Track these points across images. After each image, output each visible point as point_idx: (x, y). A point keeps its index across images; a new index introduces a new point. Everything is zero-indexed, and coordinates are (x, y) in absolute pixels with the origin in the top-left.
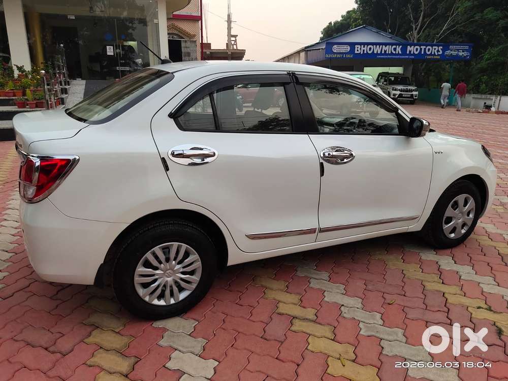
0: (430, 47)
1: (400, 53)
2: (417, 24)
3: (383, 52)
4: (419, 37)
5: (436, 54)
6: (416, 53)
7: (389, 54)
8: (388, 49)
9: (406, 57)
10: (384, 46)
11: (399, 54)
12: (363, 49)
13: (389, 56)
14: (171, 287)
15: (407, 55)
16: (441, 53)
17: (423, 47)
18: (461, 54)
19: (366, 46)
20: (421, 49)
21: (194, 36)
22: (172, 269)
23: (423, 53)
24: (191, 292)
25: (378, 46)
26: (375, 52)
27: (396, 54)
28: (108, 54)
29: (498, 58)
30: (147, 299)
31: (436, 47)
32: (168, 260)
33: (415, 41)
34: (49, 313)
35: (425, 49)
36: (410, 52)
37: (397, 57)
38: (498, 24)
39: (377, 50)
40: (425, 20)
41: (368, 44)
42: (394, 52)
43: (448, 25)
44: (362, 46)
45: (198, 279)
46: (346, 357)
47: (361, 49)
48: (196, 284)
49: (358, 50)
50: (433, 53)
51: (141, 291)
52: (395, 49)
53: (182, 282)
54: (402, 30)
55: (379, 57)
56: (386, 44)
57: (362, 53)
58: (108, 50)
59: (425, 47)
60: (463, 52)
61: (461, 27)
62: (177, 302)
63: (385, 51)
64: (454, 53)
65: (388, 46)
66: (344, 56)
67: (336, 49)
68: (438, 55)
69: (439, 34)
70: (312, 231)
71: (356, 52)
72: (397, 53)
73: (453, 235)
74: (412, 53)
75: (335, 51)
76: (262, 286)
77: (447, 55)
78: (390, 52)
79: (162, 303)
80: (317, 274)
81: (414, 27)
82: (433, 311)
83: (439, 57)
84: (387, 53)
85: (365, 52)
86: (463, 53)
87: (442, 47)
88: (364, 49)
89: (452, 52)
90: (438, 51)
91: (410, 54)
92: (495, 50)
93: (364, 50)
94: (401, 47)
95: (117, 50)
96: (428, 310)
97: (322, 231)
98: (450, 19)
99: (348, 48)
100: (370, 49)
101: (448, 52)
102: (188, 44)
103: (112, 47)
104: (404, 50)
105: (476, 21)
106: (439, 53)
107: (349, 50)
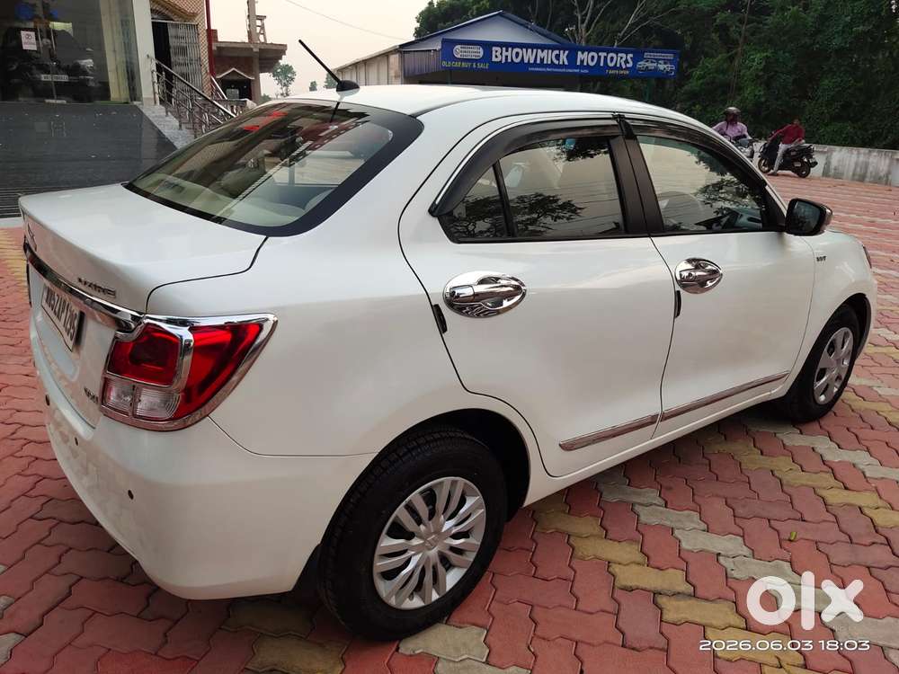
0: (614, 55)
1: (566, 63)
2: (584, 12)
3: (538, 61)
4: (588, 36)
5: (624, 67)
6: (592, 64)
7: (547, 65)
8: (547, 56)
9: (576, 71)
10: (539, 51)
11: (563, 66)
12: (504, 53)
13: (548, 70)
14: (435, 568)
15: (577, 67)
16: (630, 65)
17: (603, 55)
18: (661, 67)
19: (510, 49)
20: (599, 57)
21: (194, 15)
22: (438, 532)
23: (602, 65)
24: (465, 570)
25: (530, 50)
26: (526, 61)
27: (559, 66)
28: (25, 47)
29: (715, 75)
30: (393, 602)
31: (624, 55)
32: (432, 514)
33: (583, 44)
34: (156, 654)
35: (606, 58)
36: (582, 61)
37: (560, 70)
38: (715, 19)
39: (529, 56)
40: (598, 6)
41: (514, 45)
42: (556, 62)
43: (635, 17)
44: (504, 49)
45: (479, 543)
46: (790, 661)
47: (501, 54)
48: (475, 554)
49: (496, 57)
50: (618, 65)
51: (384, 588)
52: (558, 57)
53: (454, 554)
54: (559, 22)
55: (532, 69)
56: (543, 48)
57: (504, 61)
58: (24, 40)
59: (605, 54)
60: (665, 63)
61: (655, 20)
62: (443, 594)
63: (542, 60)
64: (651, 66)
65: (546, 51)
66: (474, 66)
67: (459, 51)
68: (627, 69)
69: (623, 32)
70: (652, 420)
71: (494, 59)
72: (561, 63)
73: (822, 398)
74: (585, 64)
75: (458, 56)
76: (558, 531)
77: (639, 69)
78: (549, 62)
79: (417, 603)
80: (639, 494)
81: (579, 18)
82: (865, 545)
83: (627, 72)
84: (545, 62)
85: (509, 60)
86: (666, 66)
87: (631, 55)
88: (507, 53)
89: (647, 64)
90: (626, 62)
91: (582, 66)
92: (710, 64)
93: (507, 57)
94: (567, 52)
95: (44, 40)
96: (857, 544)
97: (665, 417)
98: (639, 7)
99: (480, 52)
100: (517, 54)
101: (641, 64)
102: (181, 32)
103: (33, 34)
104: (572, 58)
105: (678, 13)
106: (628, 65)
107: (481, 54)
